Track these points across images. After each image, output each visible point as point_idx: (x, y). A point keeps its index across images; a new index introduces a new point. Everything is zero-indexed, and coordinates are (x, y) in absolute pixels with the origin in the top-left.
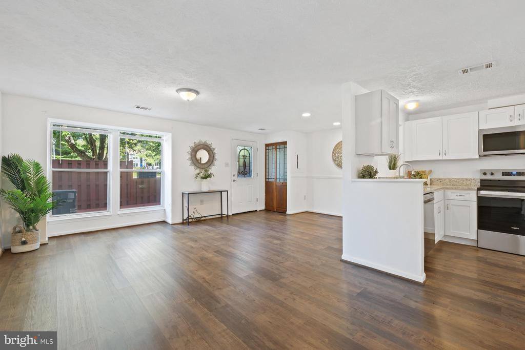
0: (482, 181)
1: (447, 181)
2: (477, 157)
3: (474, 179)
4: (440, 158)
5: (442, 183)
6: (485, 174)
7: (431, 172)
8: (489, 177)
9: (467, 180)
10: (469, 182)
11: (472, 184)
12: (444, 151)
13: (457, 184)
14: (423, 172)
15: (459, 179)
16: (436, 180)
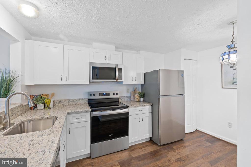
0: (89, 100)
1: (67, 101)
2: (88, 83)
3: (84, 99)
4: (62, 83)
5: (63, 104)
6: (91, 95)
7: (53, 94)
8: (93, 97)
9: (80, 99)
10: (81, 101)
11: (83, 102)
12: (65, 77)
13: (74, 103)
14: (46, 95)
15: (75, 99)
16: (58, 101)
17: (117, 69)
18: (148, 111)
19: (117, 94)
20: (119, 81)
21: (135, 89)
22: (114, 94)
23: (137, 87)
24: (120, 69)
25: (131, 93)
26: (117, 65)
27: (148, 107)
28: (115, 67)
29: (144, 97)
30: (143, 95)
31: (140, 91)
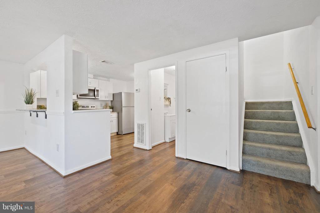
17: (95, 90)
18: (115, 116)
19: (94, 107)
20: (97, 98)
21: (107, 104)
22: (92, 107)
23: (108, 102)
24: (98, 91)
25: (103, 107)
26: (95, 88)
27: (115, 114)
28: (94, 89)
29: (113, 109)
30: (112, 108)
31: (110, 105)
